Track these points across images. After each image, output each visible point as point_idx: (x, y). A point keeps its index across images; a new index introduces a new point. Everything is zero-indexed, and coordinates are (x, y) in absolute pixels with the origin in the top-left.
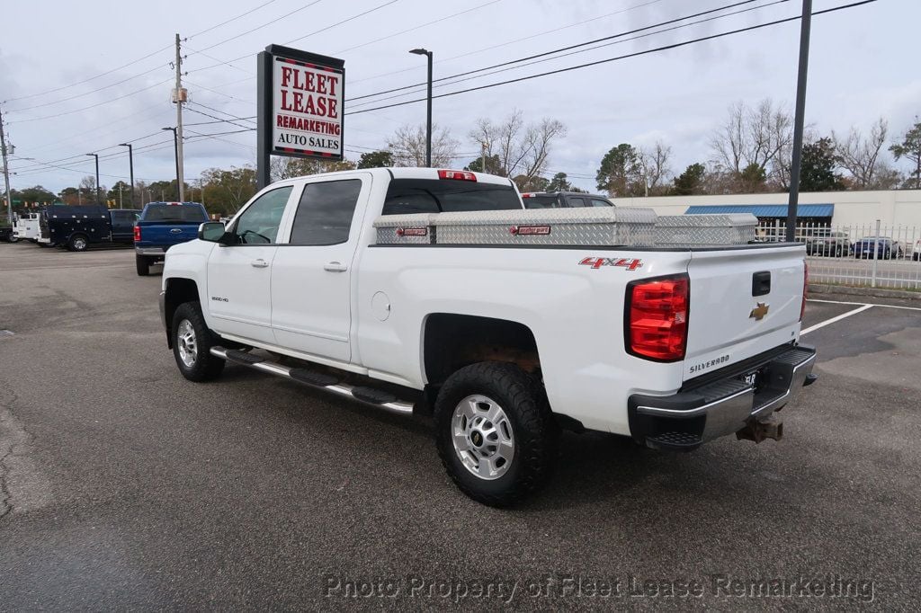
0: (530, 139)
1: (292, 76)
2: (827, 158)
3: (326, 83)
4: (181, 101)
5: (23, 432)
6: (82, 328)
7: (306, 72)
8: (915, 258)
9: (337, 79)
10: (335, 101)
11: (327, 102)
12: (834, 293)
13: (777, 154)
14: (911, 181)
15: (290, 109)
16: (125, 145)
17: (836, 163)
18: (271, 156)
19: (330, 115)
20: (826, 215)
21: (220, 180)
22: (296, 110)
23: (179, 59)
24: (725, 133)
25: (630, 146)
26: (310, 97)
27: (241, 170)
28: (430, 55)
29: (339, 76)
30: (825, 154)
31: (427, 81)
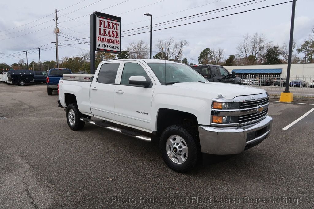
0: (176, 46)
1: (103, 23)
2: (276, 53)
3: (115, 25)
4: (57, 33)
5: (27, 164)
6: (33, 116)
7: (107, 22)
8: (311, 87)
9: (118, 24)
10: (118, 32)
11: (115, 32)
12: (302, 100)
13: (259, 52)
14: (303, 61)
15: (102, 35)
16: (37, 48)
17: (279, 55)
18: (96, 52)
19: (116, 37)
20: (280, 72)
21: (68, 61)
22: (104, 35)
23: (57, 18)
24: (242, 45)
25: (209, 49)
26: (109, 30)
27: (75, 57)
28: (151, 16)
29: (119, 23)
30: (276, 52)
31: (150, 25)
